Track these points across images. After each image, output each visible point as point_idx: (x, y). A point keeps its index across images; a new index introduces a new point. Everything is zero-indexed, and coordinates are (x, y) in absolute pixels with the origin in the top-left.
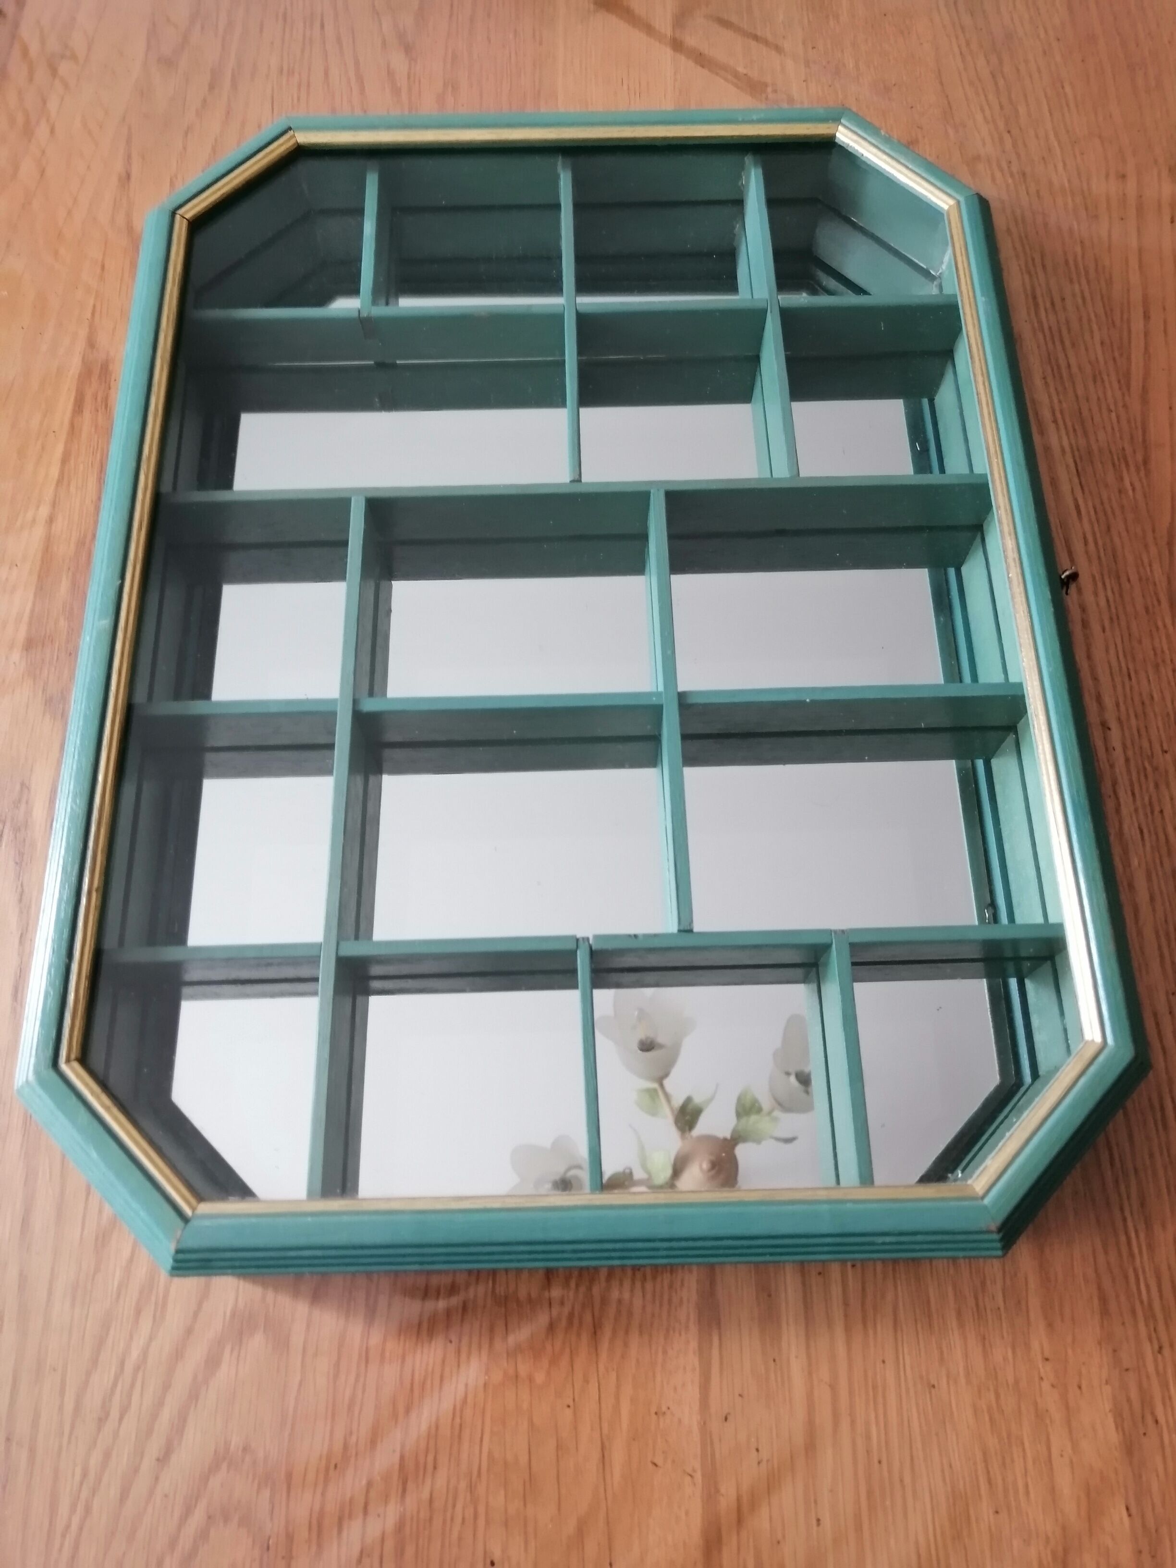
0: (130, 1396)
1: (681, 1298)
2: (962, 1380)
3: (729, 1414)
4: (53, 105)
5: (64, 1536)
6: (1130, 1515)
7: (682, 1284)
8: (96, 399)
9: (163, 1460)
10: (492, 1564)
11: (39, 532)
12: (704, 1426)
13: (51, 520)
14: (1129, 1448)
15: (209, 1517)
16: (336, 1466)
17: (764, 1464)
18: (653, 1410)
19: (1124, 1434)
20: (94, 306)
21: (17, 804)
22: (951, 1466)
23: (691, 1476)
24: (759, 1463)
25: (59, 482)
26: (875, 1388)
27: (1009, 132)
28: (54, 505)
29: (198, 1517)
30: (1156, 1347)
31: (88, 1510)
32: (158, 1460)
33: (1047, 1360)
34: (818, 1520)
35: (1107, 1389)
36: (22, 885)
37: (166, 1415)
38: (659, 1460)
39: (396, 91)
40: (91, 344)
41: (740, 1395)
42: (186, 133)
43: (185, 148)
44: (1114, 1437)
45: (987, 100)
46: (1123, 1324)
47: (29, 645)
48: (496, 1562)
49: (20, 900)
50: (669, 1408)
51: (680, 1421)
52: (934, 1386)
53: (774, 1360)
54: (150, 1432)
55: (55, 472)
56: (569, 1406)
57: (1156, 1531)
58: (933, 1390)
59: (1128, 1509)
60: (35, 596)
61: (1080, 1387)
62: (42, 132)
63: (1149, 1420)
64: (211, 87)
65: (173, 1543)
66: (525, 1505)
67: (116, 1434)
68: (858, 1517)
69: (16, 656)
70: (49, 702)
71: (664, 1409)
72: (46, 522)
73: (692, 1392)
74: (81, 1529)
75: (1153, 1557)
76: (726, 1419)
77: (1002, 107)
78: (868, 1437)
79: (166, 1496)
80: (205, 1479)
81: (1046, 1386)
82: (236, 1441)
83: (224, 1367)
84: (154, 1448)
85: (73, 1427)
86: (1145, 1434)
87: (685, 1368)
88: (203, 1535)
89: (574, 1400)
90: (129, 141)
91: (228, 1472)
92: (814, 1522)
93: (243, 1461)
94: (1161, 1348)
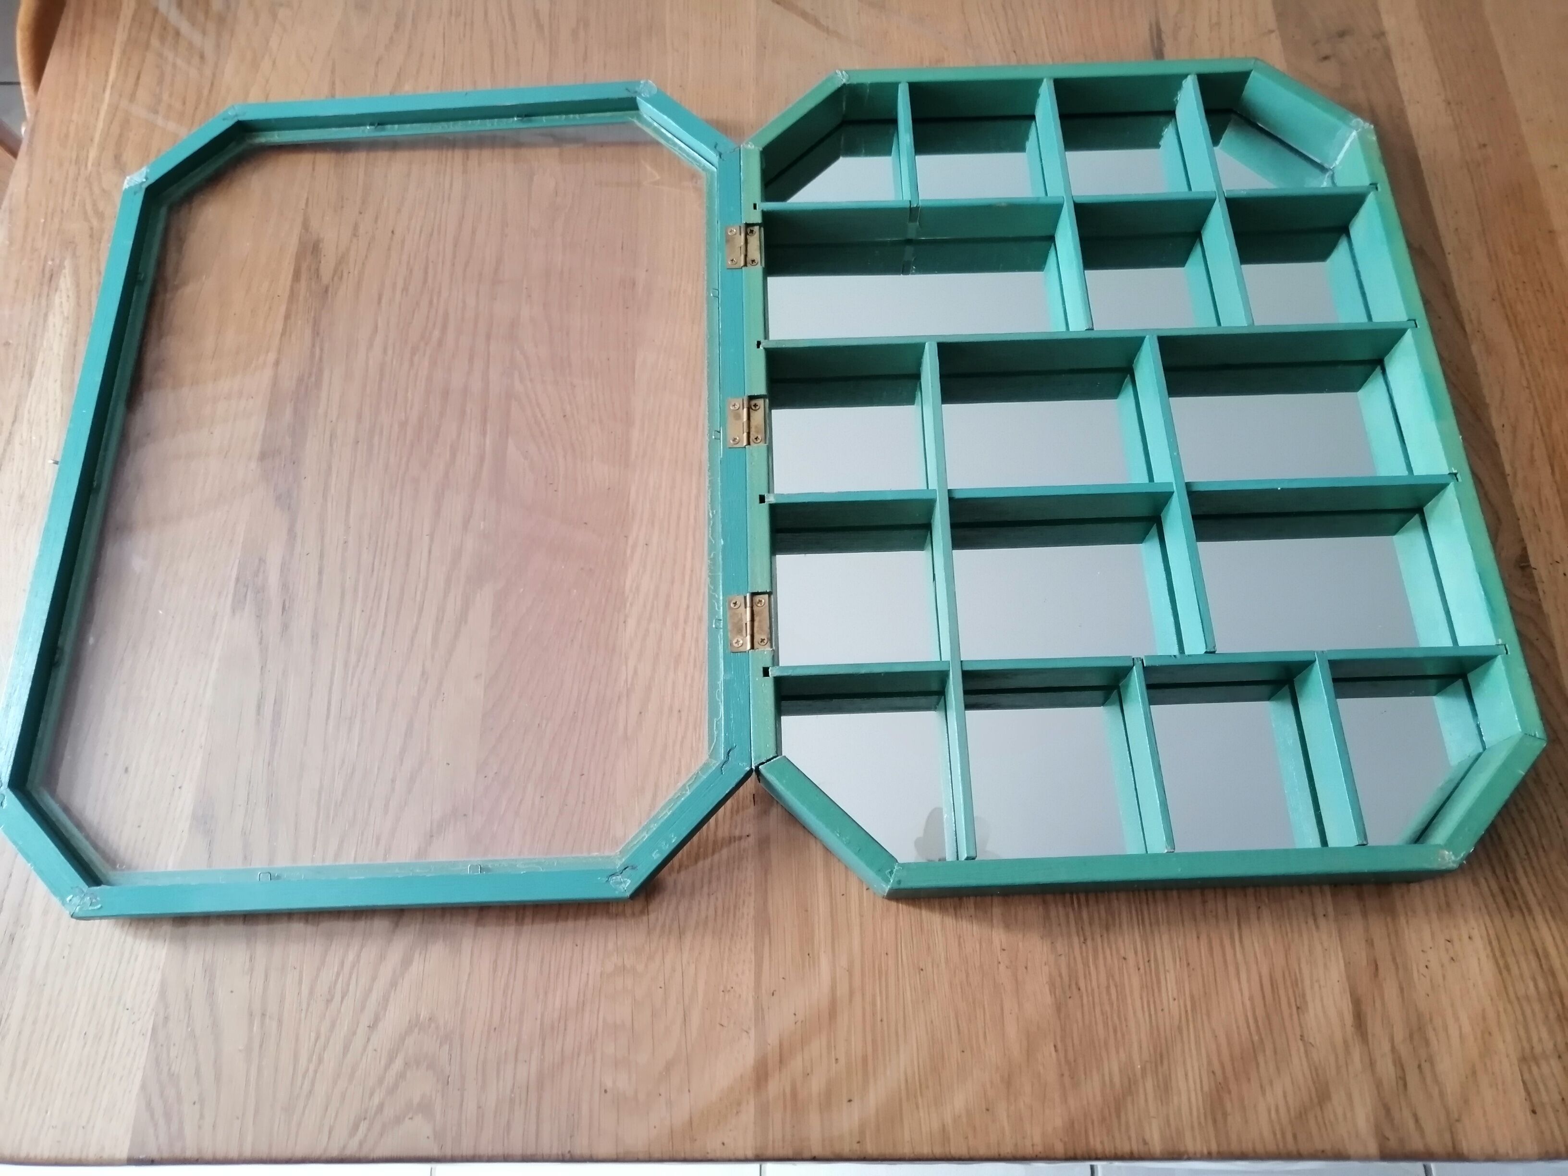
0: (348, 985)
1: (743, 914)
2: (943, 965)
3: (775, 991)
4: (274, 43)
5: (304, 1077)
6: (1056, 1051)
7: (744, 902)
8: (310, 270)
9: (372, 1027)
10: (606, 1091)
11: (268, 373)
12: (757, 999)
13: (277, 363)
14: (1059, 1008)
15: (406, 1064)
16: (495, 1029)
17: (799, 1024)
18: (722, 988)
19: (1055, 997)
20: (308, 199)
21: (256, 574)
22: (932, 1022)
23: (747, 1032)
24: (796, 1023)
25: (283, 334)
26: (880, 972)
27: (1015, 52)
28: (280, 351)
29: (398, 1064)
30: (1082, 939)
31: (320, 1060)
32: (369, 1027)
33: (1004, 950)
34: (837, 1059)
35: (1046, 969)
36: (261, 632)
37: (374, 997)
38: (725, 1023)
39: (540, 27)
40: (306, 226)
41: (783, 978)
42: (377, 63)
43: (376, 76)
44: (1049, 1000)
45: (998, 27)
46: (1059, 925)
47: (263, 456)
48: (608, 1090)
49: (260, 643)
50: (732, 988)
51: (740, 996)
52: (922, 970)
53: (809, 955)
54: (363, 1008)
55: (279, 326)
56: (661, 988)
57: (1075, 1061)
58: (921, 972)
59: (1055, 1046)
60: (266, 420)
61: (1026, 968)
62: (266, 64)
63: (1074, 986)
64: (397, 27)
65: (381, 1081)
66: (629, 1053)
67: (339, 1011)
68: (865, 1059)
69: (253, 465)
70: (278, 498)
71: (729, 988)
72: (274, 364)
73: (748, 978)
74: (316, 1072)
75: (1072, 1078)
76: (773, 994)
77: (1009, 32)
78: (874, 1004)
79: (375, 1050)
80: (403, 1039)
81: (1002, 967)
82: (424, 1014)
83: (415, 964)
84: (366, 1019)
85: (308, 1005)
86: (1070, 997)
87: (744, 961)
88: (402, 1076)
89: (664, 983)
90: (333, 72)
91: (419, 1034)
92: (834, 1060)
93: (429, 1027)
94: (1085, 940)
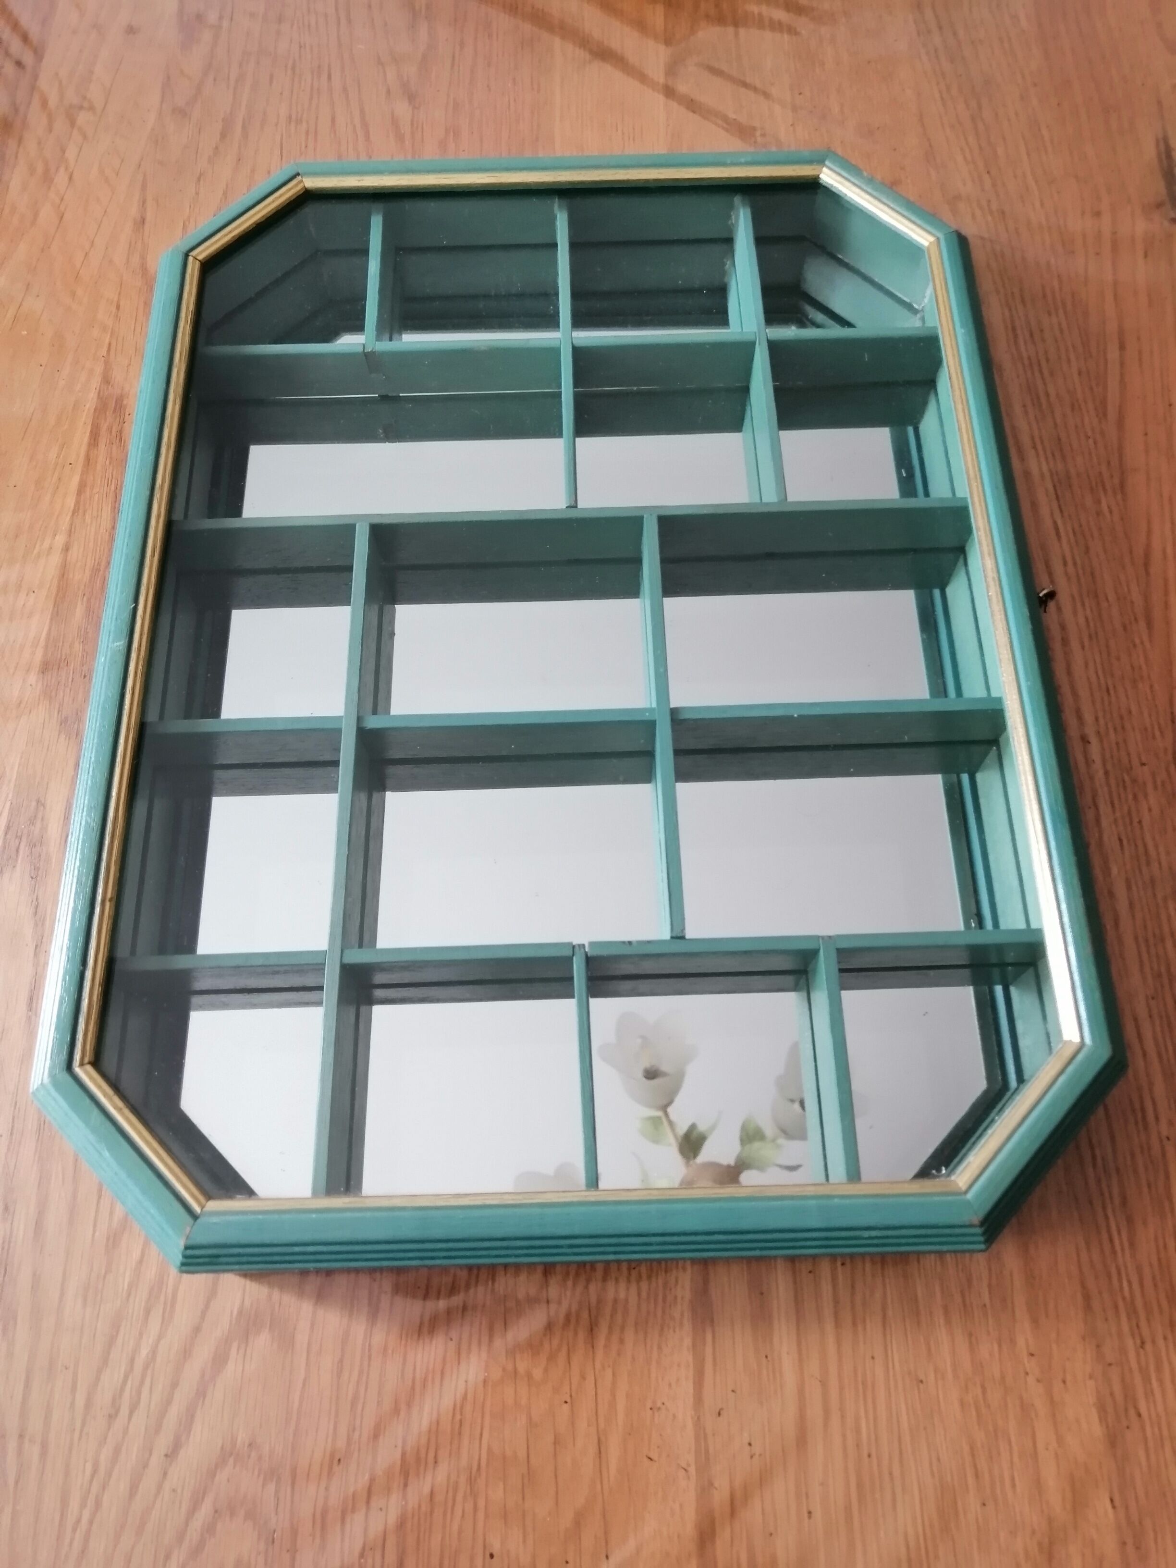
0: (139, 1393)
1: (676, 1297)
2: (950, 1375)
3: (721, 1409)
4: (71, 153)
5: (74, 1530)
6: (1114, 1507)
7: (677, 1281)
8: (111, 432)
9: (171, 1455)
10: (492, 1556)
11: (55, 559)
12: (698, 1422)
13: (67, 548)
14: (1113, 1440)
15: (216, 1511)
16: (339, 1460)
17: (756, 1457)
18: (649, 1404)
19: (1107, 1427)
20: (110, 344)
21: (32, 821)
22: (939, 1460)
23: (685, 1470)
24: (752, 1457)
25: (75, 512)
26: (864, 1383)
27: (988, 172)
28: (70, 533)
29: (205, 1510)
30: (1138, 1342)
31: (98, 1504)
32: (166, 1456)
33: (1032, 1355)
34: (810, 1513)
35: (1091, 1384)
36: (37, 899)
37: (174, 1412)
38: (655, 1456)
39: (400, 138)
40: (106, 380)
41: (733, 1391)
42: (199, 180)
43: (197, 194)
44: (1098, 1430)
45: (967, 144)
46: (1106, 1320)
47: (46, 667)
48: (495, 1554)
49: (36, 913)
50: (663, 1404)
51: (674, 1416)
52: (921, 1382)
53: (766, 1357)
54: (158, 1429)
55: (71, 502)
56: (566, 1402)
57: (1140, 1523)
58: (921, 1386)
59: (1112, 1500)
60: (51, 619)
61: (1064, 1382)
62: (61, 179)
63: (1132, 1412)
64: (223, 135)
65: (180, 1537)
66: (523, 1498)
67: (126, 1431)
68: (848, 1509)
69: (32, 678)
70: (64, 722)
71: (659, 1404)
72: (62, 549)
73: (688, 1387)
74: (91, 1523)
75: (1138, 1548)
76: (719, 1414)
77: (981, 148)
78: (858, 1431)
79: (174, 1490)
80: (212, 1474)
81: (1031, 1379)
82: (242, 1437)
83: (231, 1366)
84: (163, 1443)
85: (83, 1424)
86: (1128, 1427)
87: (679, 1365)
88: (210, 1529)
89: (571, 1396)
90: (144, 187)
91: (234, 1468)
92: (806, 1515)
93: (249, 1457)
94: (1143, 1343)
